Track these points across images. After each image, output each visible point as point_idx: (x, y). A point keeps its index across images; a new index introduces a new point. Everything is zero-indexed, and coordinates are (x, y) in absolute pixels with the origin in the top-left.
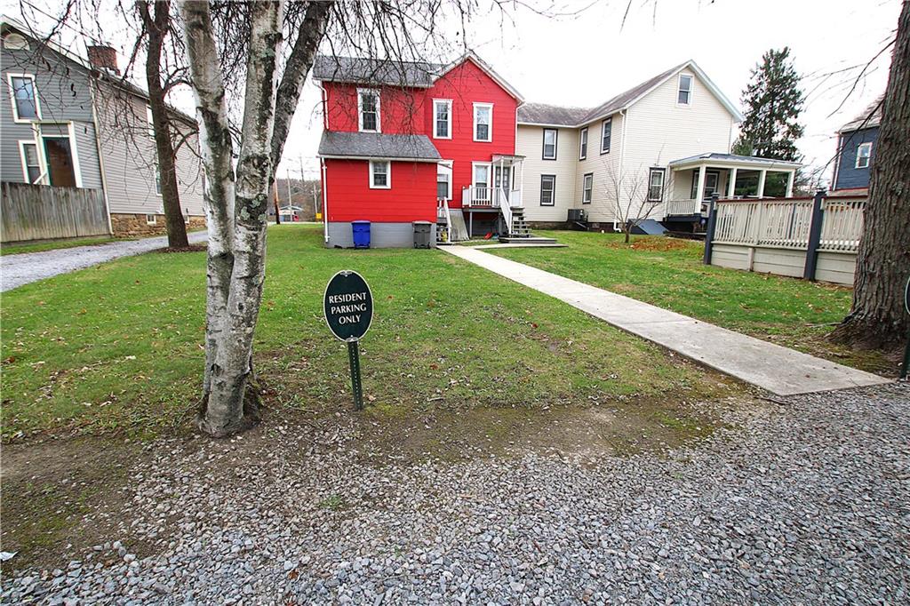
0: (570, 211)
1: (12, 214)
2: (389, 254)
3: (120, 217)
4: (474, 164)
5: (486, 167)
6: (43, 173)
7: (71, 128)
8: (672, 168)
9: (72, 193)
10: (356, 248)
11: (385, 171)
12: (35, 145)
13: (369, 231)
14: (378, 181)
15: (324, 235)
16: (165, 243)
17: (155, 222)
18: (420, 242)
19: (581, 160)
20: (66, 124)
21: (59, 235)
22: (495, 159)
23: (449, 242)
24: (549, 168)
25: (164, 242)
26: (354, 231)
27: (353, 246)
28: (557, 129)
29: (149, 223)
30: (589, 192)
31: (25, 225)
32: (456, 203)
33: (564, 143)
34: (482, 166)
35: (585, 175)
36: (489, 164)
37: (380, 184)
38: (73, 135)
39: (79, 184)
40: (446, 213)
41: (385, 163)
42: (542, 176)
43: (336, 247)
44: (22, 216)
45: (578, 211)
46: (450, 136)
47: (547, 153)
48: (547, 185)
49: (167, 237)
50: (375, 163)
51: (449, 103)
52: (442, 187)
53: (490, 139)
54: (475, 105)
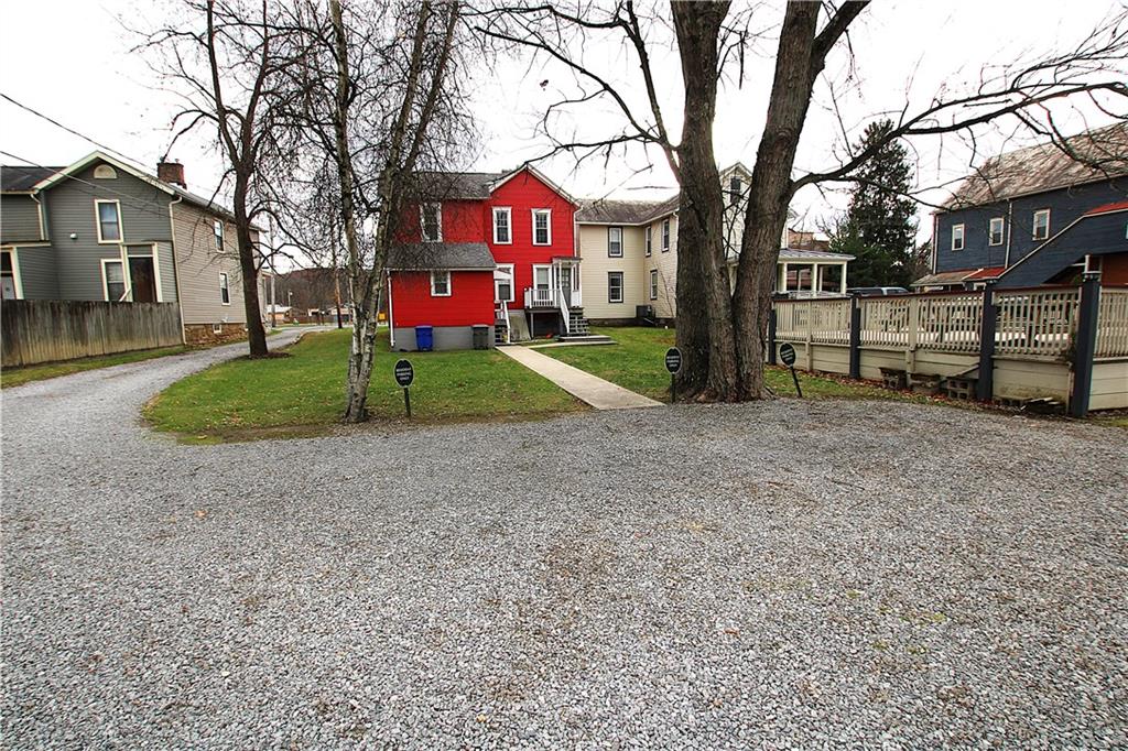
0: (638, 307)
1: (113, 328)
2: (448, 355)
3: (192, 327)
4: (534, 267)
5: (547, 269)
6: (127, 291)
7: (155, 249)
9: (155, 308)
10: (419, 351)
11: (445, 280)
12: (120, 263)
13: (431, 335)
14: (439, 289)
15: (389, 338)
16: (247, 351)
17: (220, 331)
18: (479, 343)
19: (646, 257)
20: (150, 245)
21: (145, 347)
22: (555, 261)
23: (508, 342)
24: (615, 265)
25: (244, 348)
26: (417, 336)
27: (416, 348)
28: (621, 227)
29: (216, 332)
30: (655, 289)
31: (121, 339)
32: (518, 304)
33: (629, 240)
34: (542, 269)
35: (651, 272)
36: (551, 267)
37: (441, 292)
38: (157, 253)
39: (160, 300)
40: (505, 314)
41: (445, 273)
42: (609, 273)
43: (402, 350)
44: (119, 331)
45: (645, 307)
46: (510, 241)
47: (613, 251)
48: (615, 281)
49: (248, 343)
50: (436, 274)
51: (508, 210)
52: (504, 289)
53: (549, 243)
54: (534, 211)
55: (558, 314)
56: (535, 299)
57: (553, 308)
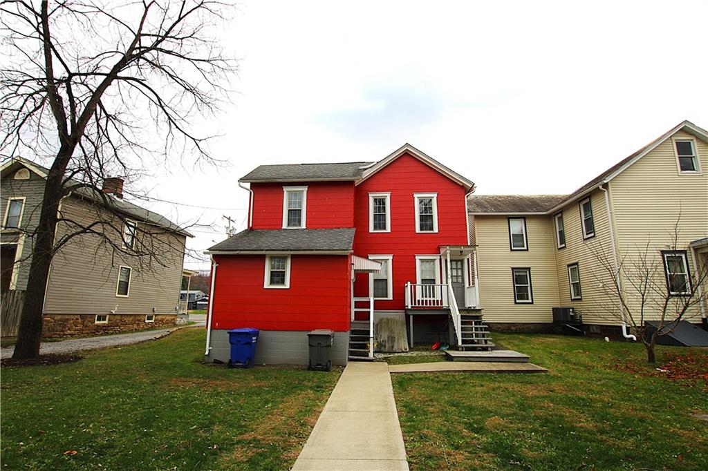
0: (555, 311)
4: (418, 258)
5: (432, 261)
8: (696, 249)
11: (284, 267)
14: (276, 279)
17: (106, 322)
18: (318, 362)
19: (559, 249)
22: (442, 251)
23: (370, 356)
24: (520, 260)
26: (231, 343)
28: (524, 217)
30: (577, 287)
32: (397, 303)
33: (535, 232)
34: (427, 261)
35: (569, 266)
36: (437, 257)
37: (278, 283)
39: (12, 286)
40: (371, 317)
41: (284, 258)
42: (513, 269)
45: (566, 310)
46: (388, 230)
47: (516, 244)
48: (521, 280)
50: (273, 258)
51: (387, 196)
52: (381, 285)
53: (436, 230)
54: (416, 196)
55: (445, 317)
56: (419, 297)
57: (441, 309)
